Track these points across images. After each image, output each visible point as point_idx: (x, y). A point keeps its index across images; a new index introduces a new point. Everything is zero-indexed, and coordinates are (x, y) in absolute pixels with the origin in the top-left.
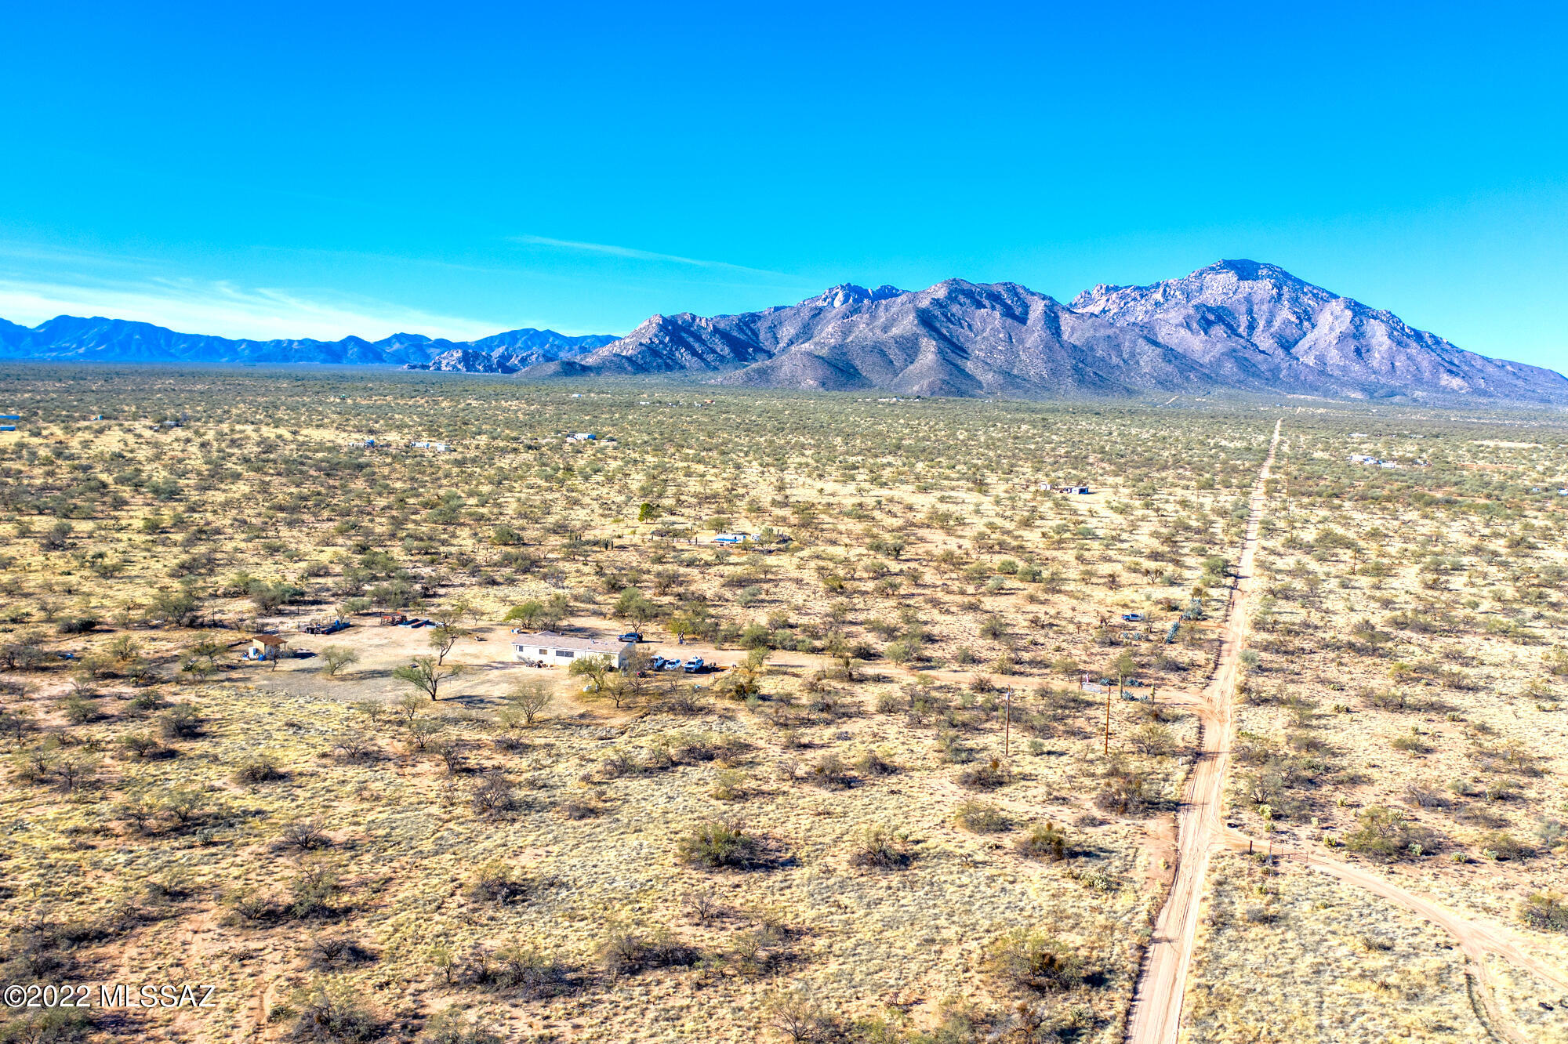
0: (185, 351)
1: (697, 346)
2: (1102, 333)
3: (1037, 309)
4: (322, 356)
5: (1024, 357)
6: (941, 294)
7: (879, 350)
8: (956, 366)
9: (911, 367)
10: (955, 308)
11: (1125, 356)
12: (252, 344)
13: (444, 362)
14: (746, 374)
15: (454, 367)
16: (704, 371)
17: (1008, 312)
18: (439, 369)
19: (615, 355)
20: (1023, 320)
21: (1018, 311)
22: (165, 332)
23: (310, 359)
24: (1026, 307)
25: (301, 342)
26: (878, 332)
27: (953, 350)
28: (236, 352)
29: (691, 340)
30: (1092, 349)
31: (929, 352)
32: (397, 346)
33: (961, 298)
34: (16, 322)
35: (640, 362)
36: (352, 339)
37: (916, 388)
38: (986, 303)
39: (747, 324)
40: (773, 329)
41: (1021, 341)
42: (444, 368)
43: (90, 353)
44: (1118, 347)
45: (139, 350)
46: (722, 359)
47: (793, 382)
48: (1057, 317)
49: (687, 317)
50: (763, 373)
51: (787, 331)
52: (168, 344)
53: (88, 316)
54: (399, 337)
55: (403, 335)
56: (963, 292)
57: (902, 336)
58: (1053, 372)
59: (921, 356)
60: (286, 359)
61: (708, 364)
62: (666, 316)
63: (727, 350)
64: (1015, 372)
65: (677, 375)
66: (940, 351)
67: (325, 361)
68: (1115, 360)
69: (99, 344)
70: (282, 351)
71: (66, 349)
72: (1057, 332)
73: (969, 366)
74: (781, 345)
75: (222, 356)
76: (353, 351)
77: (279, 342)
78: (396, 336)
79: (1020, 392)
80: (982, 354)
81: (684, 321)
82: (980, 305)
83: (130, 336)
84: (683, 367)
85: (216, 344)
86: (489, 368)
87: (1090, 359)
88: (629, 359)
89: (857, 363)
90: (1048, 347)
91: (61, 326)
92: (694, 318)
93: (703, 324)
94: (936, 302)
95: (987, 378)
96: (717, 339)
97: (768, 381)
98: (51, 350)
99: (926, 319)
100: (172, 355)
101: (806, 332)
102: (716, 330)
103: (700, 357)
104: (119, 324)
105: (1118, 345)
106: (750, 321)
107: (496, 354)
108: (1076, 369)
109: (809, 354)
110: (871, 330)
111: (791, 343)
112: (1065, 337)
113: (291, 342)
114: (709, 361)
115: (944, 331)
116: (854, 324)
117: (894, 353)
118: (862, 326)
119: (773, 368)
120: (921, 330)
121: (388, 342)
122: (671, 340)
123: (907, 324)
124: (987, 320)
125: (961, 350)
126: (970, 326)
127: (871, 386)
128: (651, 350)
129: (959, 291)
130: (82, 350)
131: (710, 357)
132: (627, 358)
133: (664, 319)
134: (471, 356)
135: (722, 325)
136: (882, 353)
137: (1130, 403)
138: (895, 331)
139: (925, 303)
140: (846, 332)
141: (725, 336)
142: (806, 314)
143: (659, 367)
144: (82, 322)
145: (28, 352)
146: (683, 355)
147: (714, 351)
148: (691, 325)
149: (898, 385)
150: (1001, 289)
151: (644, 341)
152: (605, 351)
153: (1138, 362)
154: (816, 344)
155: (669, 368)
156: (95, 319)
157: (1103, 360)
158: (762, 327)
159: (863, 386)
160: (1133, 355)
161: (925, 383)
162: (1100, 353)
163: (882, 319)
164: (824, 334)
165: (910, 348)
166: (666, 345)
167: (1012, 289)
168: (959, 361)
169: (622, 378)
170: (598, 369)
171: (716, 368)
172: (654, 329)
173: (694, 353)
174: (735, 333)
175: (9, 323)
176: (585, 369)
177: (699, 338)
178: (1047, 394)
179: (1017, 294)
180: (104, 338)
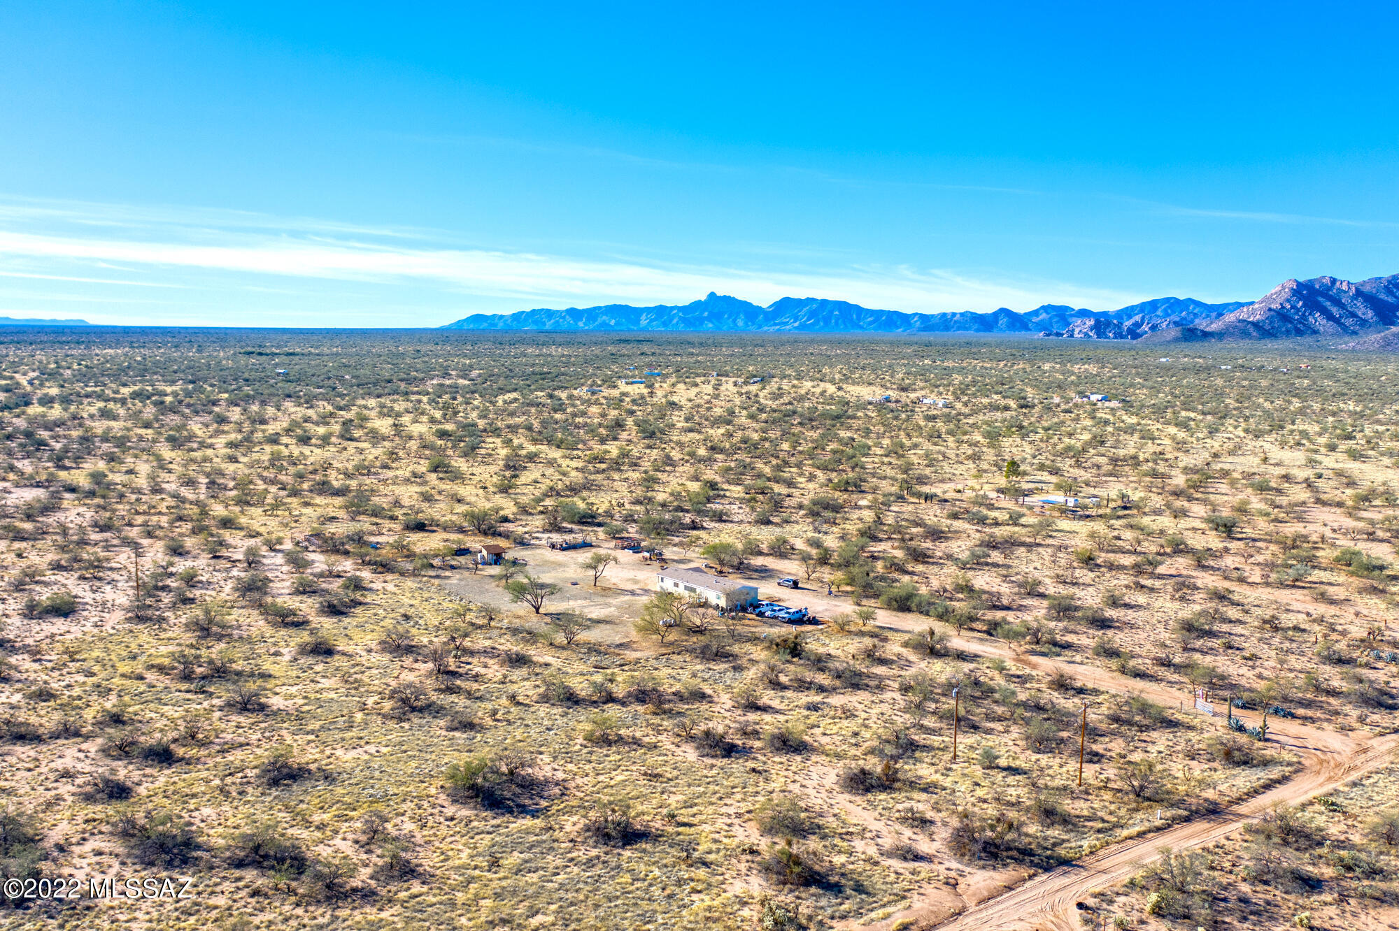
0: (871, 323)
1: (1335, 311)
4: (976, 326)
12: (924, 317)
13: (1077, 330)
14: (1384, 338)
15: (1086, 334)
16: (1339, 335)
18: (1072, 336)
19: (1240, 321)
22: (857, 307)
23: (966, 329)
25: (962, 314)
28: (909, 324)
29: (1328, 304)
32: (1043, 316)
34: (755, 304)
35: (1267, 327)
36: (1004, 311)
42: (1076, 335)
43: (803, 327)
45: (837, 323)
46: (1363, 323)
49: (1327, 281)
52: (859, 318)
53: (803, 297)
54: (1047, 308)
55: (1050, 306)
60: (947, 328)
61: (1345, 329)
62: (1301, 280)
63: (1370, 314)
65: (1308, 340)
67: (978, 330)
69: (808, 319)
70: (945, 322)
71: (786, 323)
75: (898, 327)
76: (1003, 321)
77: (944, 315)
78: (1043, 307)
81: (1322, 285)
83: (831, 312)
84: (1315, 332)
85: (895, 317)
86: (1119, 335)
88: (1255, 325)
91: (785, 305)
92: (1334, 281)
93: (1345, 287)
96: (1359, 303)
98: (776, 324)
100: (861, 327)
102: (1359, 293)
103: (1337, 321)
104: (824, 303)
107: (1128, 323)
113: (954, 314)
114: (1347, 323)
121: (1036, 313)
122: (1303, 306)
128: (1282, 315)
130: (796, 324)
131: (1349, 322)
132: (1253, 323)
133: (1299, 284)
134: (1103, 323)
135: (1367, 289)
141: (1370, 300)
143: (1288, 332)
144: (799, 303)
145: (760, 327)
146: (1317, 320)
147: (1353, 315)
148: (1329, 289)
151: (1273, 306)
152: (1230, 317)
155: (1299, 332)
156: (808, 299)
166: (1298, 310)
169: (1245, 344)
170: (1220, 335)
171: (1355, 333)
172: (1286, 294)
173: (1330, 317)
174: (1383, 296)
175: (749, 304)
176: (1206, 335)
177: (1337, 302)
180: (812, 314)
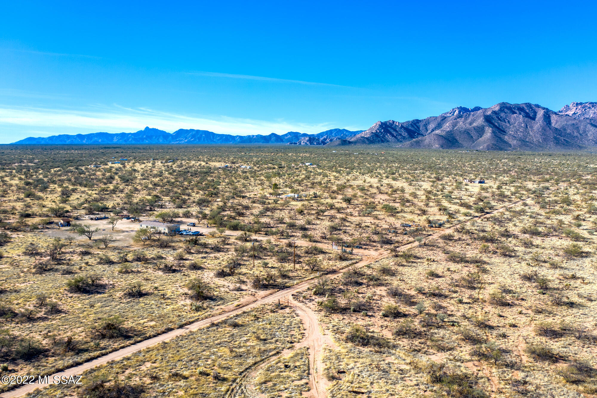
0: (219, 140)
1: (394, 133)
2: (570, 122)
3: (540, 113)
4: (263, 141)
5: (531, 134)
6: (497, 109)
7: (467, 132)
8: (500, 138)
9: (480, 139)
10: (502, 115)
11: (581, 132)
12: (241, 137)
13: (302, 142)
14: (411, 143)
15: (306, 143)
16: (397, 143)
17: (527, 115)
18: (300, 144)
19: (362, 137)
20: (534, 119)
21: (531, 115)
22: (213, 133)
23: (258, 142)
24: (535, 113)
25: (256, 136)
26: (468, 125)
27: (499, 131)
29: (392, 131)
30: (565, 130)
31: (488, 132)
32: (289, 136)
33: (506, 110)
34: (167, 132)
35: (372, 140)
36: (273, 134)
37: (481, 147)
38: (517, 112)
39: (415, 124)
40: (426, 125)
41: (532, 127)
43: (189, 142)
44: (578, 129)
45: (204, 140)
46: (404, 138)
47: (429, 146)
48: (549, 117)
49: (391, 122)
50: (418, 143)
51: (431, 126)
52: (213, 138)
53: (189, 129)
54: (290, 133)
56: (507, 108)
57: (477, 127)
58: (545, 140)
59: (485, 134)
60: (250, 142)
61: (398, 140)
62: (382, 121)
63: (406, 134)
64: (527, 140)
65: (386, 144)
66: (493, 132)
67: (263, 142)
68: (576, 134)
69: (192, 138)
70: (250, 139)
71: (181, 140)
72: (549, 123)
73: (506, 138)
74: (429, 132)
75: (230, 142)
76: (273, 138)
77: (249, 136)
79: (527, 148)
80: (512, 133)
81: (390, 123)
82: (514, 113)
83: (201, 135)
84: (388, 141)
85: (229, 137)
86: (318, 144)
87: (563, 134)
88: (367, 138)
89: (458, 138)
90: (544, 129)
91: (181, 133)
92: (394, 122)
93: (397, 124)
94: (494, 112)
95: (514, 142)
96: (402, 130)
97: (419, 146)
98: (177, 141)
99: (488, 120)
100: (215, 142)
101: (439, 126)
102: (402, 127)
103: (395, 137)
104: (198, 131)
105: (578, 128)
106: (416, 122)
107: (321, 139)
108: (555, 138)
109: (437, 135)
110: (465, 124)
111: (433, 131)
112: (553, 125)
113: (253, 136)
114: (398, 138)
115: (496, 124)
116: (458, 122)
117: (474, 134)
118: (461, 123)
119: (422, 141)
120: (485, 124)
121: (286, 135)
122: (384, 131)
123: (480, 121)
124: (518, 119)
125: (503, 132)
126: (509, 122)
127: (462, 147)
128: (376, 135)
130: (186, 141)
131: (399, 137)
132: (366, 138)
133: (382, 123)
134: (312, 139)
135: (405, 125)
136: (468, 133)
137: (580, 153)
138: (475, 124)
139: (489, 113)
140: (454, 125)
141: (406, 129)
142: (439, 119)
143: (379, 141)
144: (187, 131)
145: (170, 142)
146: (389, 137)
147: (401, 135)
148: (392, 125)
149: (474, 147)
150: (524, 106)
151: (373, 132)
152: (358, 136)
153: (587, 135)
154: (442, 131)
155: (383, 141)
156: (191, 130)
157: (570, 134)
158: (421, 125)
159: (459, 147)
160: (585, 131)
161: (485, 145)
162: (569, 131)
163: (469, 120)
164: (445, 127)
165: (480, 131)
166: (382, 133)
167: (529, 105)
168: (502, 136)
169: (364, 146)
170: (355, 143)
171: (401, 141)
172: (378, 126)
173: (393, 136)
174: (410, 128)
175: (165, 132)
176: (350, 143)
177: (395, 130)
178: (541, 149)
179: (531, 108)
180: (193, 136)
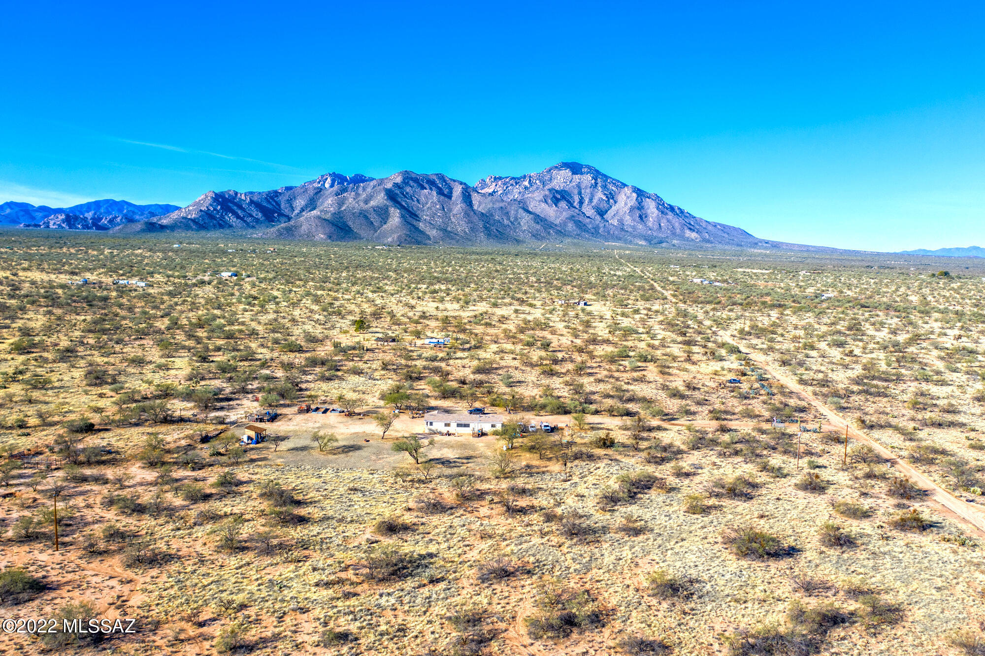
1: (240, 212)
2: (498, 205)
3: (457, 191)
5: (453, 220)
6: (399, 180)
7: (363, 215)
8: (414, 226)
9: (385, 226)
10: (408, 189)
11: (512, 220)
13: (52, 223)
14: (277, 230)
15: (59, 225)
16: (246, 229)
17: (440, 192)
18: (48, 227)
19: (183, 218)
20: (449, 197)
21: (446, 191)
24: (451, 189)
26: (362, 204)
27: (410, 215)
29: (235, 208)
30: (492, 215)
31: (395, 217)
32: (8, 211)
33: (411, 183)
35: (201, 222)
37: (390, 240)
38: (427, 186)
39: (272, 198)
40: (290, 201)
41: (450, 210)
42: (51, 226)
44: (507, 214)
46: (257, 220)
47: (309, 236)
48: (470, 195)
49: (232, 193)
50: (289, 230)
51: (300, 203)
54: (10, 204)
55: (12, 203)
56: (412, 179)
57: (378, 207)
58: (472, 229)
59: (390, 219)
61: (248, 224)
62: (217, 192)
63: (260, 215)
64: (449, 229)
65: (228, 231)
66: (402, 216)
68: (506, 222)
72: (470, 204)
73: (421, 225)
74: (296, 212)
78: (8, 203)
79: (454, 242)
80: (428, 218)
81: (230, 196)
82: (423, 188)
84: (231, 226)
86: (86, 227)
87: (492, 222)
88: (193, 220)
89: (350, 223)
90: (467, 214)
92: (236, 193)
93: (243, 197)
94: (396, 185)
95: (433, 233)
96: (253, 208)
97: (293, 235)
99: (391, 195)
101: (312, 204)
102: (252, 202)
103: (242, 219)
105: (507, 213)
106: (274, 195)
107: (89, 215)
108: (486, 228)
109: (319, 217)
110: (357, 202)
111: (302, 210)
112: (475, 207)
114: (249, 222)
115: (404, 204)
116: (345, 199)
117: (374, 218)
118: (351, 200)
119: (296, 227)
120: (389, 203)
122: (222, 208)
123: (380, 199)
124: (429, 198)
125: (414, 216)
126: (418, 201)
127: (361, 239)
128: (208, 214)
129: (409, 178)
131: (249, 220)
132: (191, 220)
133: (216, 194)
134: (72, 217)
135: (255, 199)
136: (366, 217)
137: (520, 248)
138: (372, 203)
139: (389, 186)
140: (341, 203)
141: (258, 206)
142: (311, 192)
143: (214, 227)
146: (230, 218)
147: (251, 216)
148: (234, 198)
149: (378, 238)
150: (435, 178)
151: (203, 209)
152: (175, 215)
153: (519, 223)
154: (321, 211)
155: (221, 226)
157: (499, 221)
158: (283, 200)
159: (356, 238)
160: (516, 219)
161: (395, 236)
162: (497, 218)
163: (364, 196)
164: (326, 205)
165: (383, 214)
166: (218, 212)
167: (442, 178)
168: (415, 223)
169: (191, 233)
170: (172, 227)
171: (253, 227)
172: (209, 200)
173: (238, 217)
174: (265, 204)
176: (163, 227)
177: (240, 207)
178: (469, 243)
179: (445, 181)
